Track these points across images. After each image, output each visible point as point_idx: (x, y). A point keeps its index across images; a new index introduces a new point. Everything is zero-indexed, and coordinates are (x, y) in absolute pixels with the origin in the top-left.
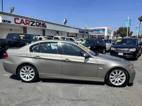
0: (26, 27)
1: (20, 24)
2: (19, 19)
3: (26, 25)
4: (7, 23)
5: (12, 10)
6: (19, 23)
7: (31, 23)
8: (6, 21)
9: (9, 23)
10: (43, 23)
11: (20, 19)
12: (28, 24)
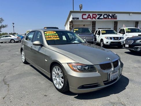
0: (95, 22)
1: (87, 19)
2: (86, 15)
3: (93, 19)
4: (76, 20)
5: (81, 8)
6: (85, 19)
8: (75, 18)
9: (78, 20)
10: (112, 15)
11: (87, 14)
12: (95, 18)
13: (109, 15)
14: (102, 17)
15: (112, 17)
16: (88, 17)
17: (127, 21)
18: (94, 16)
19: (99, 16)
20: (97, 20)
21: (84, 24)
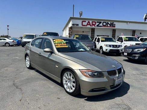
0: (94, 29)
1: (87, 26)
2: (85, 21)
3: (92, 26)
4: (75, 26)
5: (81, 15)
6: (85, 25)
7: (97, 24)
8: (75, 24)
9: (77, 26)
10: (111, 23)
11: (87, 21)
12: (94, 25)
13: (108, 23)
14: (101, 25)
15: (110, 25)
16: (87, 24)
17: (125, 30)
18: (94, 23)
19: (98, 23)
20: (96, 27)
21: (84, 30)
